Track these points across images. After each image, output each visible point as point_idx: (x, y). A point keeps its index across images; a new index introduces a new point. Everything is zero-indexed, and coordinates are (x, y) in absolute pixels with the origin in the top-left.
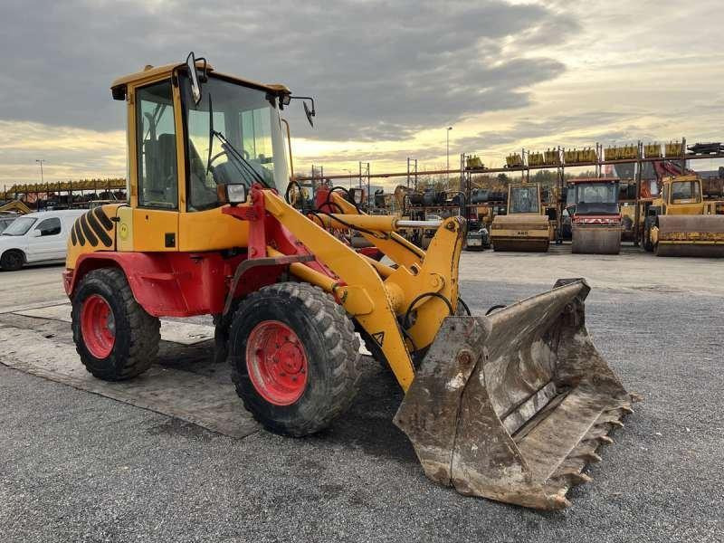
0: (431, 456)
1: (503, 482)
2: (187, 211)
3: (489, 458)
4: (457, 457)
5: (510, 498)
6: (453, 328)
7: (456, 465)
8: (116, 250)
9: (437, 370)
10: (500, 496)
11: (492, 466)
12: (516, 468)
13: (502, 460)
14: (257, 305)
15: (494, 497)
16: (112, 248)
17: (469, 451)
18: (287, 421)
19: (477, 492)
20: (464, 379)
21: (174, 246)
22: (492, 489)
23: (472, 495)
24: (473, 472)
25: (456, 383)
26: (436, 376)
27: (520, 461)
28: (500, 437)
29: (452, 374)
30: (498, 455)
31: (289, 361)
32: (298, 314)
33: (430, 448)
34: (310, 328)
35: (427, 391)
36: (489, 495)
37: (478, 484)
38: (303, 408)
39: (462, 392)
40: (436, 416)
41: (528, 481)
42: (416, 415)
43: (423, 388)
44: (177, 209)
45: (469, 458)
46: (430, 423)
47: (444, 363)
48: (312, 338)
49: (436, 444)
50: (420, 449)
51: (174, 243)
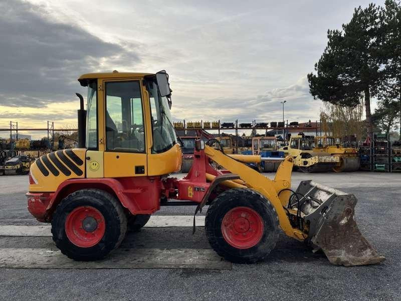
0: (334, 254)
1: (364, 257)
2: (152, 153)
3: (357, 249)
4: (343, 252)
5: (367, 262)
6: (342, 200)
7: (343, 255)
8: (86, 177)
9: (335, 218)
10: (363, 263)
11: (359, 252)
12: (369, 250)
13: (362, 248)
14: (231, 199)
15: (360, 264)
16: (83, 176)
17: (349, 248)
18: (251, 256)
19: (353, 264)
20: (347, 219)
21: (144, 173)
22: (359, 261)
23: (351, 266)
24: (351, 256)
25: (343, 222)
26: (335, 220)
27: (370, 247)
28: (361, 240)
29: (342, 218)
30: (362, 247)
31: (242, 227)
32: (258, 202)
33: (332, 251)
34: (266, 208)
35: (330, 227)
36: (358, 264)
37: (353, 260)
38: (261, 247)
39: (346, 225)
40: (335, 237)
41: (373, 254)
42: (325, 238)
43: (328, 226)
44: (144, 152)
45: (349, 251)
46: (332, 240)
47: (338, 214)
48: (268, 213)
49: (335, 248)
50: (327, 252)
51: (144, 171)
